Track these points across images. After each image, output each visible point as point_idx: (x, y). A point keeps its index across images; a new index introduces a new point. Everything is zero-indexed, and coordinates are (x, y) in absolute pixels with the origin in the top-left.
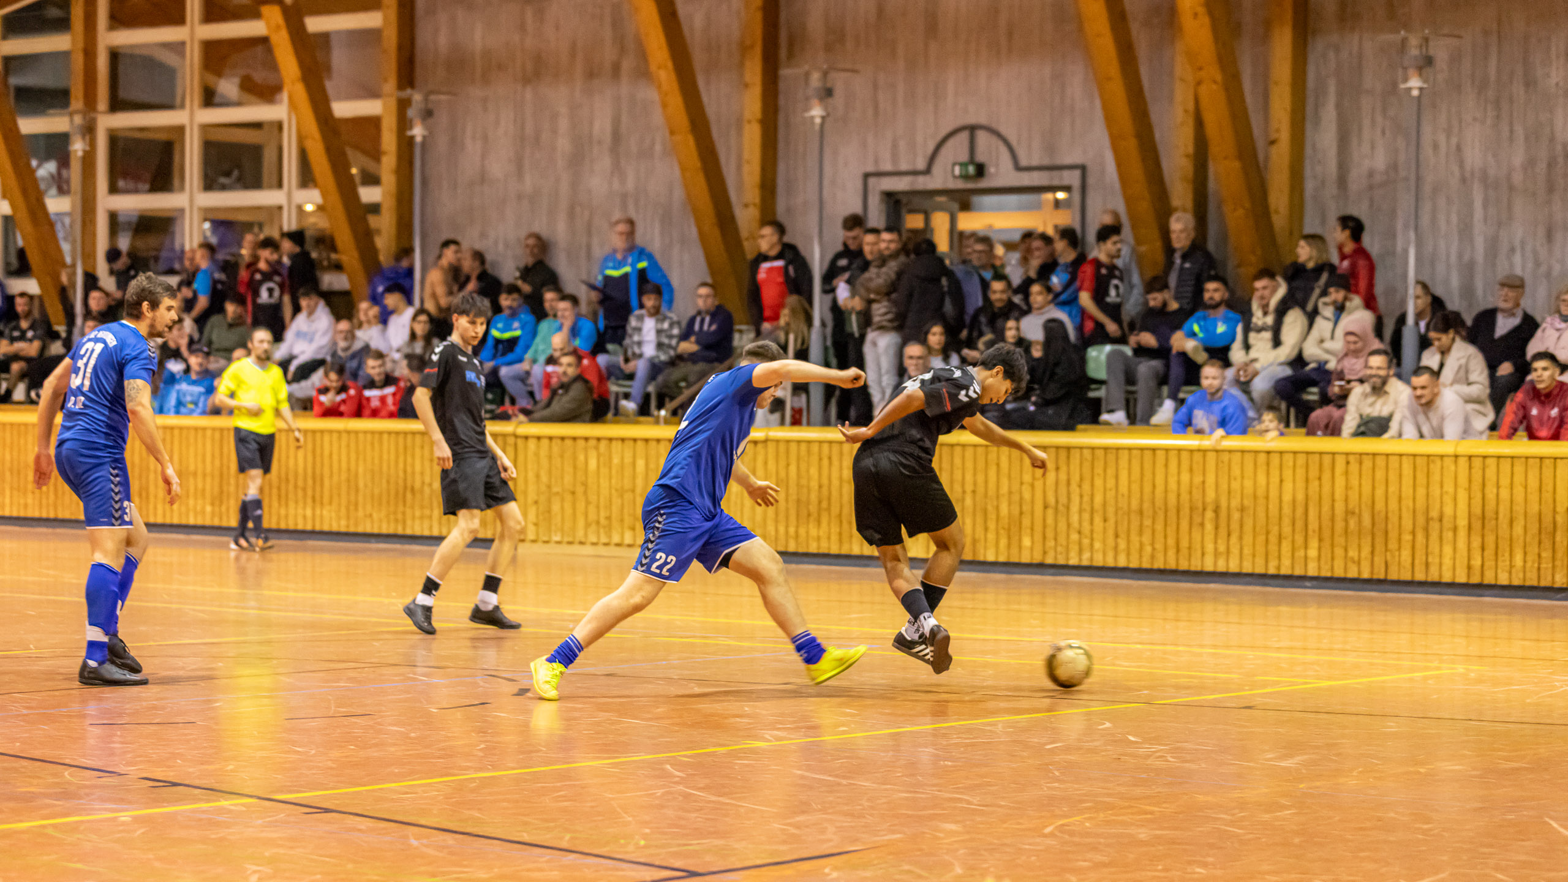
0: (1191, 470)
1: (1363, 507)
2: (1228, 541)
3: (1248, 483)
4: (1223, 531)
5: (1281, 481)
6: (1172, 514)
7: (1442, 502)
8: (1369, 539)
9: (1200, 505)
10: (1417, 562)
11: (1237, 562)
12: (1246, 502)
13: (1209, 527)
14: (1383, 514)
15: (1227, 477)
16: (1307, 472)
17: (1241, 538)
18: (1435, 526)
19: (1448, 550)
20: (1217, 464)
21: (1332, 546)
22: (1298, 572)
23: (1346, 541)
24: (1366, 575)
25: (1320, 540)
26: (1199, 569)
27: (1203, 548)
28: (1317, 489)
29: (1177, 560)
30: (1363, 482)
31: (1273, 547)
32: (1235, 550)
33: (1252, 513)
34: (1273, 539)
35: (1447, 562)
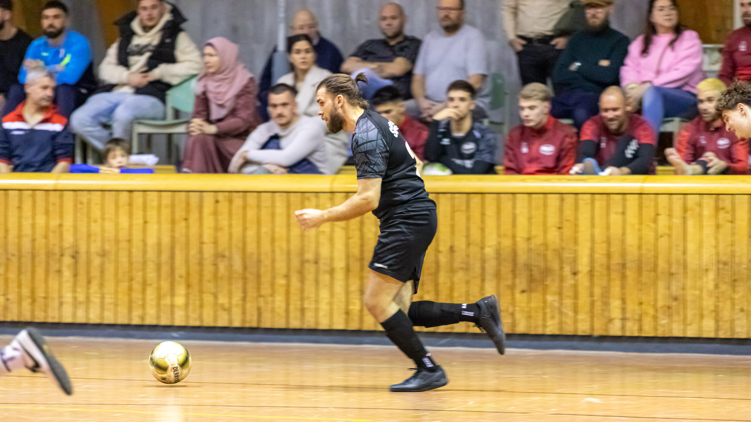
0: (47, 212)
1: (234, 249)
2: (88, 288)
3: (109, 226)
4: (82, 279)
5: (145, 222)
6: (26, 261)
7: (318, 243)
8: (240, 284)
9: (57, 250)
10: (292, 308)
11: (98, 312)
12: (107, 247)
13: (67, 274)
14: (255, 257)
15: (85, 220)
16: (173, 212)
17: (102, 285)
18: (310, 268)
19: (324, 294)
20: (75, 206)
21: (201, 292)
22: (164, 321)
23: (216, 287)
24: (237, 324)
25: (188, 286)
26: (56, 320)
27: (60, 297)
28: (184, 231)
29: (33, 311)
30: (234, 222)
31: (136, 295)
32: (95, 299)
33: (113, 257)
34: (137, 286)
35: (324, 307)
